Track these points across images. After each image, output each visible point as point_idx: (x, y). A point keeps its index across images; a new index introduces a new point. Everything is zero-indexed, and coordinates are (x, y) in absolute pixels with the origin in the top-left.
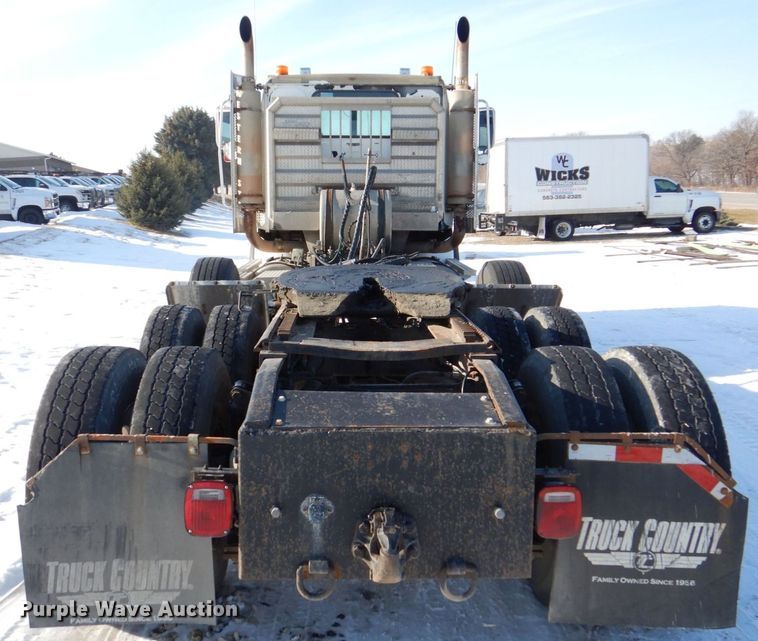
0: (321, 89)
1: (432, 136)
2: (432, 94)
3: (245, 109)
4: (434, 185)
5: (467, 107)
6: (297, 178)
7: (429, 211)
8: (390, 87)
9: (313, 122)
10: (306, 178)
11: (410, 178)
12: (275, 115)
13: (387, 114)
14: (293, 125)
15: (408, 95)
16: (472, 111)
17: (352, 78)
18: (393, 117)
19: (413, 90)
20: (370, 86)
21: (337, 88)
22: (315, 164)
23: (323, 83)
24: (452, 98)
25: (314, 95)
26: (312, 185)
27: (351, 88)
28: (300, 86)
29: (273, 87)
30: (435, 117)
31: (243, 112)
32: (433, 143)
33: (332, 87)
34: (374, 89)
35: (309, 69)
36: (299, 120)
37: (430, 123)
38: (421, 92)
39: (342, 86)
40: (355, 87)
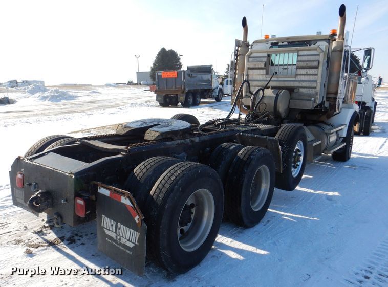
0: (273, 45)
1: (316, 64)
2: (324, 44)
4: (316, 88)
5: (339, 49)
6: (256, 83)
7: (310, 100)
8: (305, 41)
9: (263, 59)
10: (259, 83)
11: (304, 84)
12: (249, 57)
13: (295, 55)
15: (312, 45)
16: (341, 51)
17: (288, 39)
18: (298, 56)
19: (316, 42)
20: (295, 42)
21: (280, 44)
23: (274, 42)
24: (334, 45)
25: (270, 48)
27: (286, 43)
28: (265, 44)
29: (254, 45)
30: (319, 55)
32: (317, 68)
33: (278, 43)
34: (297, 43)
36: (258, 59)
37: (316, 58)
38: (319, 43)
39: (282, 43)
40: (288, 43)
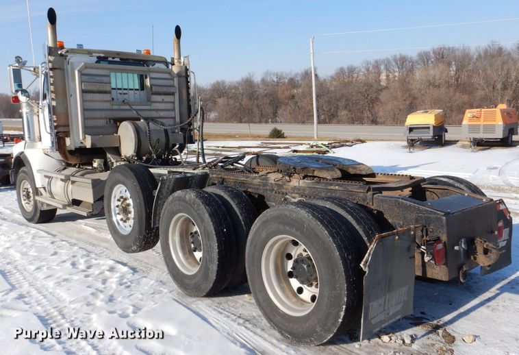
0: (100, 59)
1: (172, 90)
2: (162, 66)
3: (56, 69)
4: (174, 118)
6: (98, 114)
8: (141, 60)
9: (105, 79)
10: (104, 114)
11: (162, 114)
12: (81, 74)
14: (93, 80)
15: (151, 66)
16: (186, 77)
17: (118, 54)
18: (151, 78)
19: (153, 63)
20: (129, 59)
21: (110, 59)
22: (108, 106)
23: (102, 55)
24: (175, 69)
25: (97, 62)
26: (106, 118)
27: (118, 60)
28: (88, 56)
30: (172, 80)
31: (56, 70)
32: (173, 94)
33: (107, 58)
34: (131, 61)
35: (82, 45)
36: (97, 78)
37: (170, 83)
38: (157, 65)
39: (113, 58)
40: (121, 59)
